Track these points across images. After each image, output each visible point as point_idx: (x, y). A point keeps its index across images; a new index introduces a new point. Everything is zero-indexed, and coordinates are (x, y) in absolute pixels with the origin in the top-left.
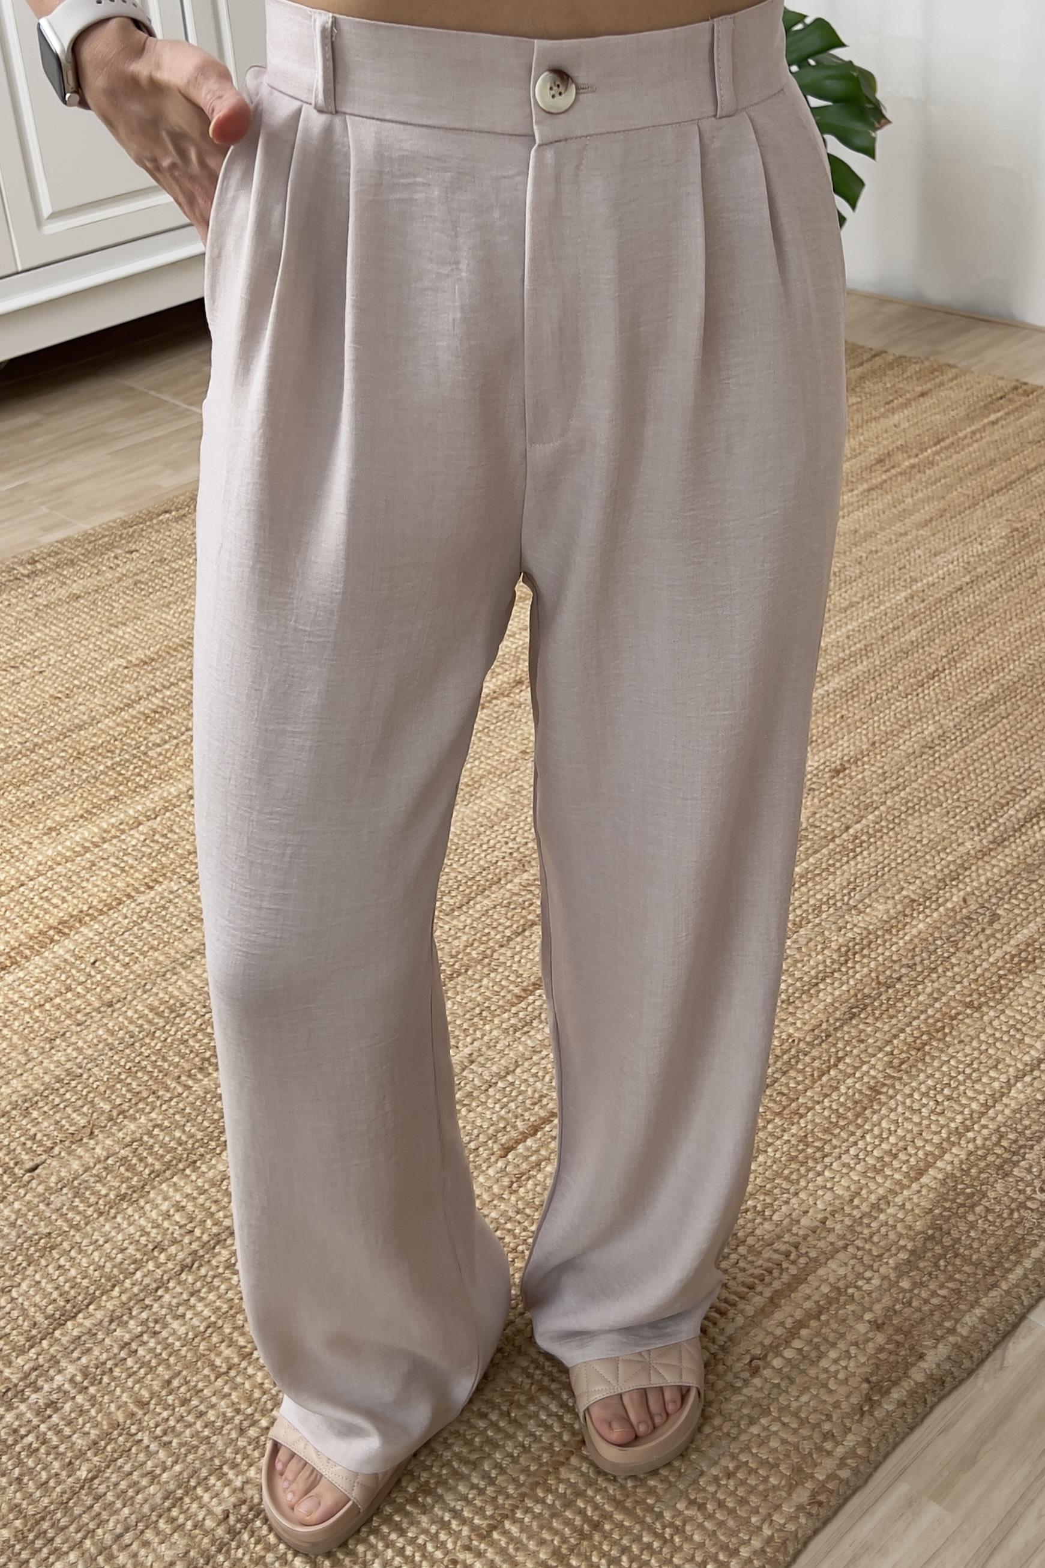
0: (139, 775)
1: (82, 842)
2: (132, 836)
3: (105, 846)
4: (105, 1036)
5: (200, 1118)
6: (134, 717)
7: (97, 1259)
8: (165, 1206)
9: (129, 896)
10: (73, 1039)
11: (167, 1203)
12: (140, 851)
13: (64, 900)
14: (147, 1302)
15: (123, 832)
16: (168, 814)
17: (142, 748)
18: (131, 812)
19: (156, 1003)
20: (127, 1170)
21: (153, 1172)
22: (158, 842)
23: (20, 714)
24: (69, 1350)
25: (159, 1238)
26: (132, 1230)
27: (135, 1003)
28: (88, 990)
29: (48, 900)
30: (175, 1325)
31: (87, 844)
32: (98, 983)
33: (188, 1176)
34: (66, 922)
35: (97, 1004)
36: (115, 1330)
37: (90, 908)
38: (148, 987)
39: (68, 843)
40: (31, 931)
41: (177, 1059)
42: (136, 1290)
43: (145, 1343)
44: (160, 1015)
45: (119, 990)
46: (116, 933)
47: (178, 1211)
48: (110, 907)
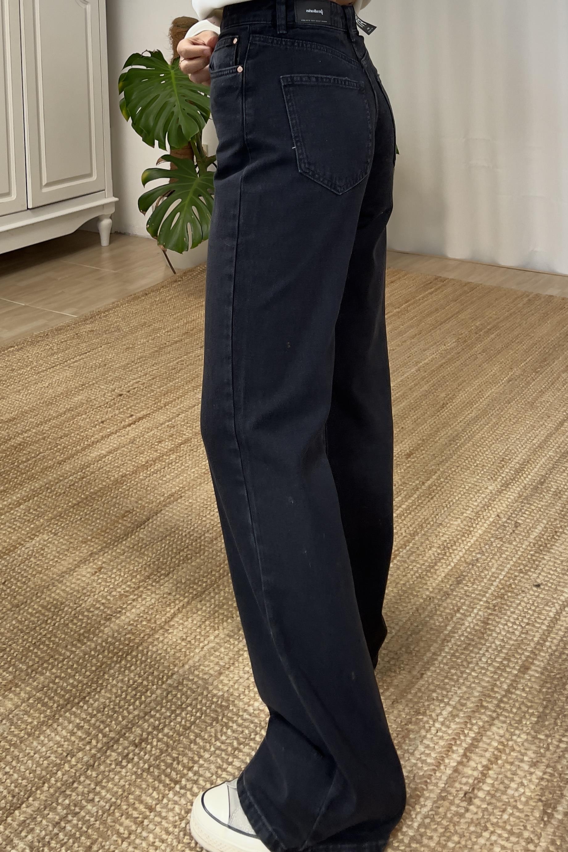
0: (16, 478)
4: (17, 625)
5: (83, 670)
7: (30, 765)
8: (70, 727)
9: (20, 544)
11: (71, 725)
12: (23, 519)
14: (68, 792)
15: (12, 509)
16: (36, 499)
18: (14, 498)
19: (45, 604)
20: (42, 706)
22: (32, 513)
24: (18, 831)
25: (70, 748)
26: (51, 744)
27: (32, 604)
30: (89, 807)
32: (9, 595)
33: (82, 707)
35: (9, 606)
36: (49, 814)
41: (63, 636)
42: (59, 784)
43: (69, 822)
44: (49, 610)
45: (22, 597)
46: (15, 565)
47: (78, 729)
48: (10, 551)
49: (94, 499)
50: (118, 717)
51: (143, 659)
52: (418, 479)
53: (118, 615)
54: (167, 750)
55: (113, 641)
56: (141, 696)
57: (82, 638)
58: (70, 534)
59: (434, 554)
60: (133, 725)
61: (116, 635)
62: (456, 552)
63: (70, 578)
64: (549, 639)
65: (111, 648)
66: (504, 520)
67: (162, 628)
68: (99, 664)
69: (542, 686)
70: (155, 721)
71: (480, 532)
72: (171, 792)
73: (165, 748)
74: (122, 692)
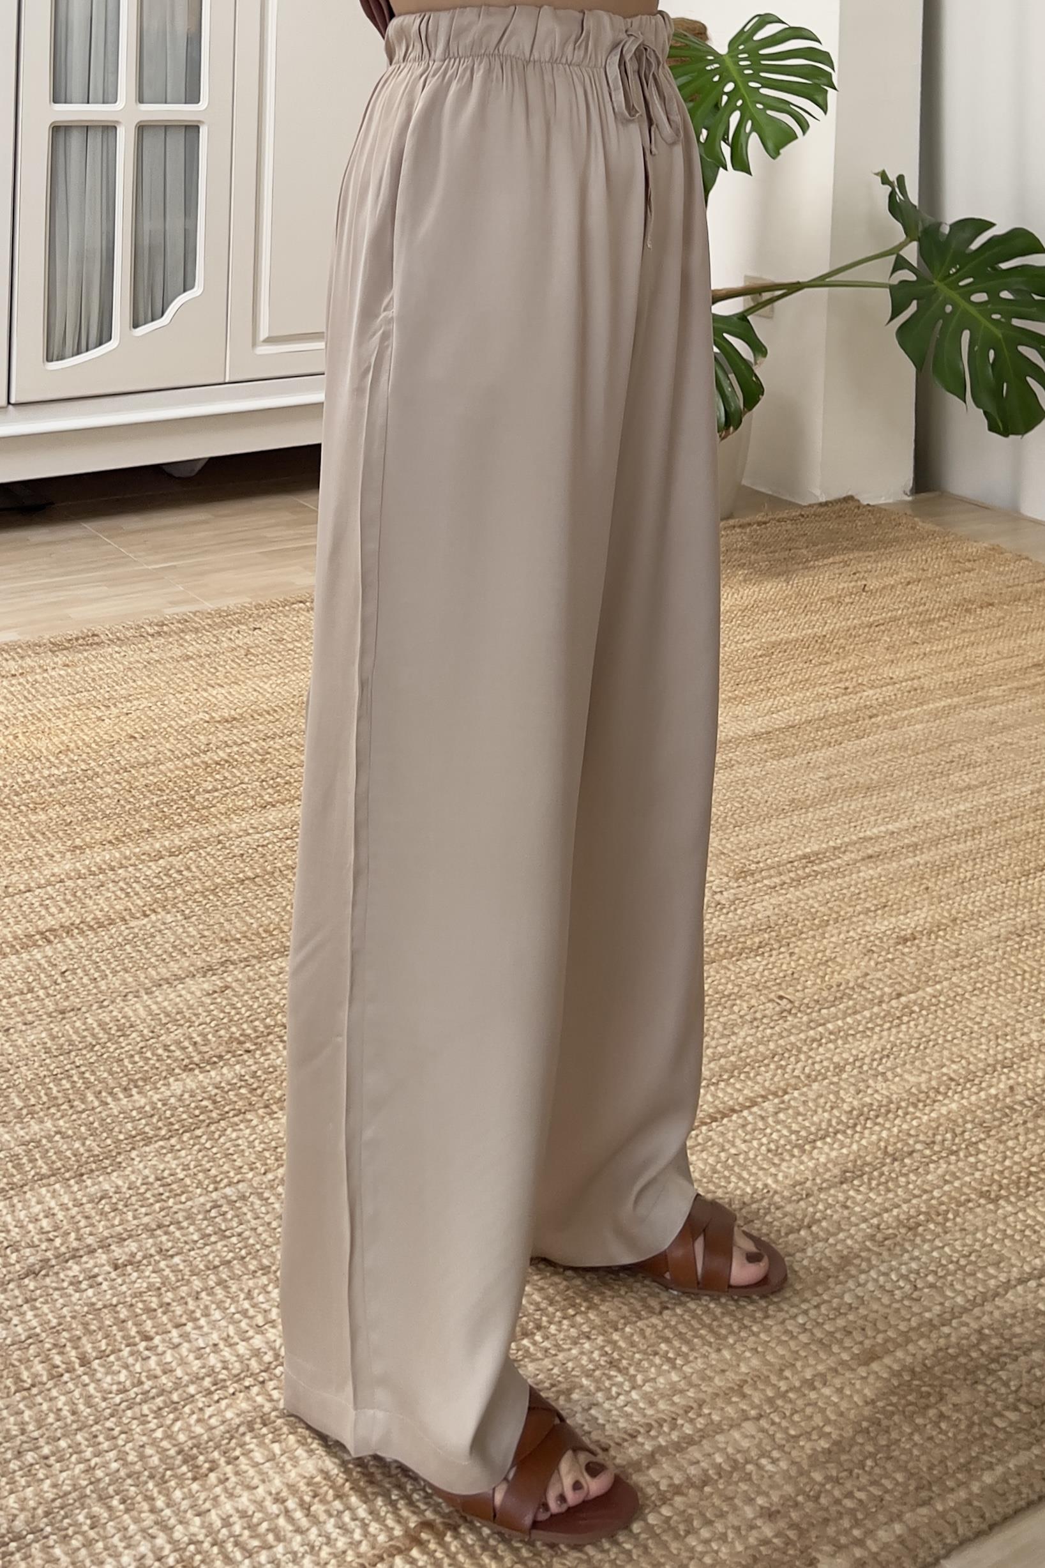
0: (179, 814)
1: (101, 863)
2: (149, 867)
3: (120, 871)
4: (45, 1040)
5: (105, 1135)
6: (196, 765)
8: (36, 1209)
9: (123, 919)
10: (15, 1037)
11: (39, 1207)
12: (150, 881)
13: (61, 910)
15: (143, 861)
16: (191, 854)
17: (192, 792)
18: (157, 845)
19: (108, 1020)
21: (37, 1174)
22: (171, 876)
23: (93, 745)
25: (18, 1238)
27: (87, 1015)
28: (48, 995)
29: (46, 907)
31: (104, 866)
32: (60, 991)
33: (70, 1186)
34: (55, 930)
35: (51, 1009)
37: (82, 922)
38: (105, 1003)
39: (87, 862)
40: (19, 932)
41: (105, 1075)
44: (106, 1031)
45: (78, 1000)
46: (97, 949)
47: (46, 1217)
48: (101, 925)
49: (285, 876)
50: (114, 1218)
51: (208, 1145)
52: (891, 986)
53: (208, 1068)
54: (159, 1289)
55: (177, 1104)
56: (169, 1198)
57: (131, 1086)
58: (212, 922)
59: (830, 1121)
60: (130, 1236)
61: (186, 1096)
62: (877, 1128)
63: (169, 991)
64: (954, 1323)
65: (168, 1113)
66: (1019, 1098)
67: (266, 1107)
68: (134, 1133)
69: (882, 1395)
70: (169, 1241)
71: (954, 1106)
72: (128, 1349)
73: (158, 1285)
74: (143, 1184)
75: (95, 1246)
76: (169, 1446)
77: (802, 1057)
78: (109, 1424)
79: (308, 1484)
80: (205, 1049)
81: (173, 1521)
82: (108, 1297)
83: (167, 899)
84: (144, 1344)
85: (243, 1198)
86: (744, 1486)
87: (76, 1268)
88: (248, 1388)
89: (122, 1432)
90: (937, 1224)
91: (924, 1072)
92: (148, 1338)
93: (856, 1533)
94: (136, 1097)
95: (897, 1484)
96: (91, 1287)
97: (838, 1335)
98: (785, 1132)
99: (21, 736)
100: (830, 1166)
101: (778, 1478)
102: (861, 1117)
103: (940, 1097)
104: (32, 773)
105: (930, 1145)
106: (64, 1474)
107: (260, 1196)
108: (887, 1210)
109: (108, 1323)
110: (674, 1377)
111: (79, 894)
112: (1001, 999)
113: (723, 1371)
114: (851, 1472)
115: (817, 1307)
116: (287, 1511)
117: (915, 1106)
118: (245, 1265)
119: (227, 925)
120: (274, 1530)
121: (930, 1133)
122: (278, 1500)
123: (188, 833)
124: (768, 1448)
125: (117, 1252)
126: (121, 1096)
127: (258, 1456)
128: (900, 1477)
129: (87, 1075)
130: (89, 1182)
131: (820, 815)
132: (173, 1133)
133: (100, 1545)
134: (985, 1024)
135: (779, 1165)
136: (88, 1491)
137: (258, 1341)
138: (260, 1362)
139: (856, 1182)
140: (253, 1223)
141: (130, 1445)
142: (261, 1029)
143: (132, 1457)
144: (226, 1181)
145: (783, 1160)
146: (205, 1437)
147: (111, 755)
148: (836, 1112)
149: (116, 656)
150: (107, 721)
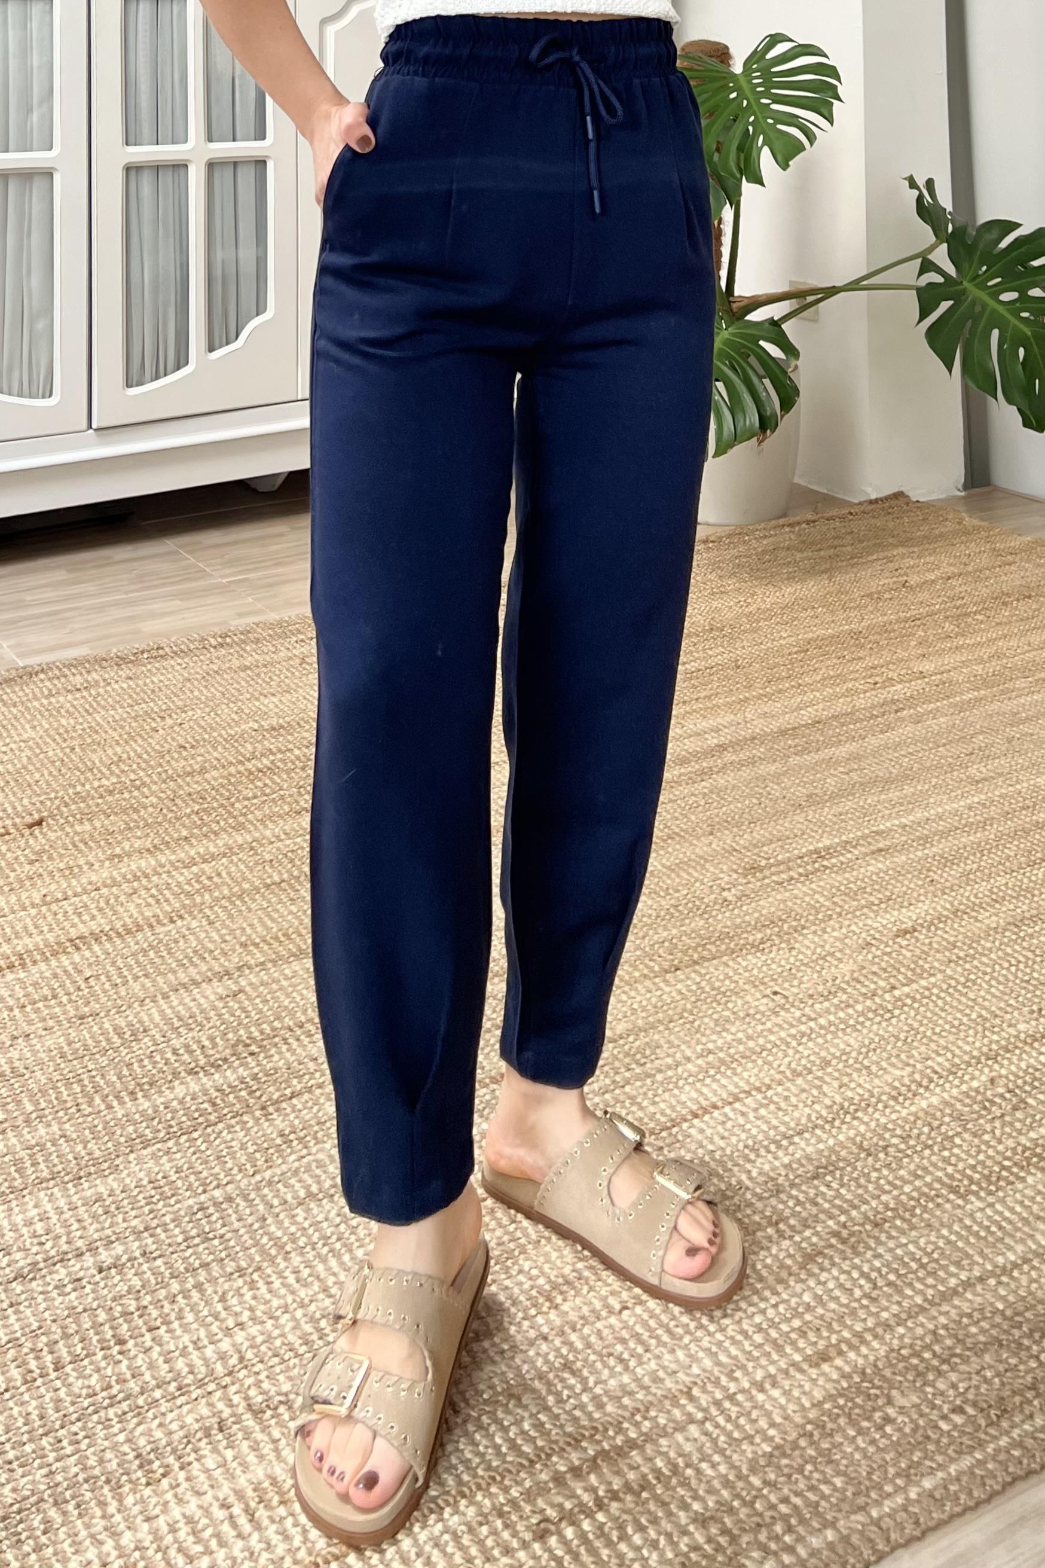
1: (136, 871)
2: (182, 874)
3: (155, 878)
6: (239, 772)
10: (34, 1042)
13: (93, 918)
17: (233, 800)
21: (38, 1178)
28: (70, 1001)
29: (80, 915)
31: (139, 874)
34: (85, 937)
37: (111, 929)
38: (123, 1008)
39: (124, 870)
40: (51, 940)
75: (84, 1249)
76: (128, 1450)
77: (791, 1052)
78: (74, 1428)
79: (255, 1490)
80: (211, 1052)
81: (122, 1527)
82: (90, 1300)
83: (195, 905)
84: (117, 1348)
85: (230, 1199)
86: (681, 1491)
87: (63, 1271)
88: (210, 1393)
89: (85, 1437)
90: (904, 1220)
91: (908, 1065)
92: (121, 1342)
93: (787, 1539)
94: (141, 1100)
95: (835, 1489)
96: (75, 1290)
97: (793, 1336)
98: (765, 1128)
99: (77, 750)
100: (804, 1162)
101: (716, 1484)
102: (842, 1112)
103: (921, 1091)
104: (83, 785)
105: (904, 1139)
106: (25, 1480)
107: (246, 1198)
108: (855, 1207)
109: (86, 1326)
110: (626, 1379)
111: (112, 901)
112: (993, 990)
113: (675, 1372)
114: (789, 1476)
115: (775, 1306)
116: (231, 1517)
117: (895, 1099)
118: (223, 1268)
119: (249, 931)
120: (217, 1535)
121: (907, 1127)
122: (225, 1506)
123: (223, 840)
124: (710, 1452)
125: (105, 1257)
126: (127, 1099)
127: (210, 1462)
128: (838, 1482)
129: (98, 1079)
130: (86, 1185)
131: (836, 809)
132: (170, 1135)
133: (50, 1550)
134: (974, 1016)
135: (754, 1162)
136: (46, 1497)
137: (225, 1345)
138: (225, 1365)
139: (829, 1178)
140: (236, 1225)
141: (92, 1449)
142: (268, 1031)
143: (92, 1461)
144: (215, 1183)
145: (758, 1156)
146: (164, 1442)
147: (160, 765)
148: (817, 1107)
149: (178, 668)
150: (161, 732)
